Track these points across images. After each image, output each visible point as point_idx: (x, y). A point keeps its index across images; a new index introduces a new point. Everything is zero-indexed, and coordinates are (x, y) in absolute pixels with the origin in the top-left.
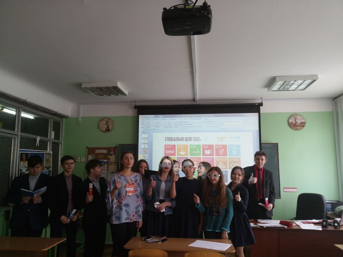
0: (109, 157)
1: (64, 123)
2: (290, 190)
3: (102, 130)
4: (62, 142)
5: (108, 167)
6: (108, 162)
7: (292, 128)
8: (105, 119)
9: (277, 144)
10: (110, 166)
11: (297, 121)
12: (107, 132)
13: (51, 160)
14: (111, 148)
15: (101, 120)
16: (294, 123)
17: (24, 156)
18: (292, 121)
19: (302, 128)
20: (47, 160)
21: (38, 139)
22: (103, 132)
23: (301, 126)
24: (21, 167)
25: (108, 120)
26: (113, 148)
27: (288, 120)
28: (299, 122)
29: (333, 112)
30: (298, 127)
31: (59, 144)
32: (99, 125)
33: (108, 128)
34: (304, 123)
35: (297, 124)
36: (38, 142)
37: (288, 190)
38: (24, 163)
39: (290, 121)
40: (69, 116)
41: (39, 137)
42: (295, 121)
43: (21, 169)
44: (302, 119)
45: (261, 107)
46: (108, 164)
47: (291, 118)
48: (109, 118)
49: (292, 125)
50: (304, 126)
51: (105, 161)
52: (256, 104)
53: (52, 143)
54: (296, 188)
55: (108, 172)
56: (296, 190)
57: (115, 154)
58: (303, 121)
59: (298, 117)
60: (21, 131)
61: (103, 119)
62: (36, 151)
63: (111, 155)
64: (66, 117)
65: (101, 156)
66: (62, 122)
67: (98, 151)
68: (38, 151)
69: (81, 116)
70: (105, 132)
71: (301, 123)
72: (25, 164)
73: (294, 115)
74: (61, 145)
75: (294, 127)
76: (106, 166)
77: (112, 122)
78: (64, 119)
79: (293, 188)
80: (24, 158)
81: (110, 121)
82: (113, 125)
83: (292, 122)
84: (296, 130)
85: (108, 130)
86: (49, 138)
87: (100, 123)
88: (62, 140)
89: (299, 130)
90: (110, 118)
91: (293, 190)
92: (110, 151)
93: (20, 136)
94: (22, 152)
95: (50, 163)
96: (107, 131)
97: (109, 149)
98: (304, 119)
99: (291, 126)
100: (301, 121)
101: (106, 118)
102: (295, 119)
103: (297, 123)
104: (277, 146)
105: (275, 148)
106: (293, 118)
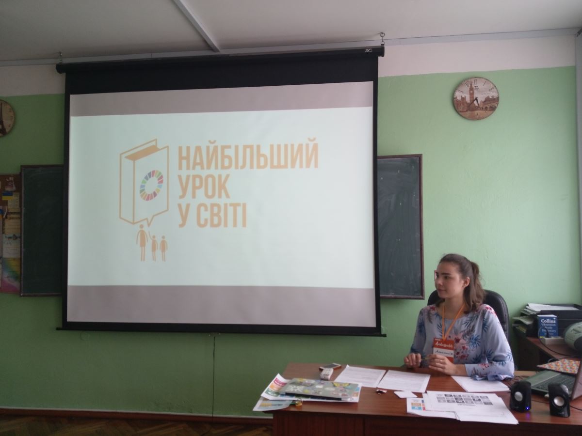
5: (3, 224)
7: (460, 113)
9: (419, 157)
10: (7, 222)
11: (475, 96)
16: (468, 100)
18: (463, 96)
19: (488, 112)
23: (486, 108)
26: (13, 175)
27: (454, 94)
28: (481, 97)
29: (574, 68)
30: (478, 112)
34: (496, 100)
35: (475, 102)
39: (458, 95)
42: (472, 94)
44: (490, 90)
45: (380, 58)
46: (3, 216)
47: (461, 88)
49: (462, 106)
50: (493, 109)
52: (367, 51)
55: (4, 235)
57: (19, 190)
58: (492, 94)
59: (480, 85)
63: (10, 194)
71: (488, 100)
73: (469, 81)
75: (469, 112)
77: (12, 109)
81: (5, 109)
82: (14, 118)
83: (463, 99)
84: (473, 118)
85: (1, 131)
89: (479, 118)
90: (6, 101)
92: (7, 184)
96: (1, 135)
98: (495, 90)
99: (461, 110)
100: (486, 96)
102: (471, 89)
103: (476, 99)
104: (418, 162)
105: (413, 167)
106: (466, 89)
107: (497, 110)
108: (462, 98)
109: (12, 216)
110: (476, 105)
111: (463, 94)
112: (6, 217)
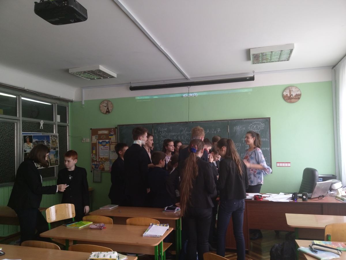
0: (110, 137)
1: (69, 107)
2: (284, 165)
3: (102, 112)
4: (69, 125)
5: (110, 147)
6: (109, 142)
7: (287, 101)
8: (105, 101)
9: (269, 118)
10: (111, 146)
11: (292, 93)
12: (107, 114)
13: (58, 142)
14: (111, 129)
15: (101, 103)
16: (289, 95)
17: (28, 139)
18: (287, 94)
19: (297, 100)
20: (53, 142)
21: (42, 122)
22: (104, 113)
23: (296, 98)
24: (25, 148)
25: (107, 102)
26: (113, 128)
27: (283, 93)
28: (294, 94)
29: (332, 81)
30: (293, 100)
31: (66, 127)
32: (100, 107)
33: (108, 110)
34: (300, 95)
35: (292, 96)
36: (42, 125)
37: (281, 165)
38: (28, 144)
39: (285, 93)
40: (74, 100)
41: (42, 121)
42: (290, 93)
43: (26, 150)
44: (297, 91)
46: (109, 144)
47: (286, 91)
48: (108, 101)
49: (286, 98)
50: (299, 98)
51: (107, 141)
52: (247, 78)
53: (58, 126)
54: (290, 163)
55: (110, 151)
56: (289, 165)
57: (115, 134)
58: (298, 93)
59: (294, 89)
60: (23, 116)
61: (103, 101)
62: (41, 134)
63: (112, 135)
64: (72, 101)
65: (103, 137)
66: (68, 106)
67: (100, 132)
68: (42, 134)
69: (84, 100)
70: (106, 114)
71: (297, 95)
72: (29, 146)
73: (289, 88)
74: (69, 127)
75: (289, 100)
76: (108, 146)
77: (112, 104)
78: (70, 104)
79: (286, 163)
80: (28, 140)
81: (109, 103)
82: (113, 107)
83: (287, 95)
84: (291, 102)
85: (108, 112)
86: (54, 121)
87: (101, 106)
88: (69, 123)
89: (293, 102)
90: (110, 100)
91: (286, 165)
92: (111, 132)
93: (22, 120)
94: (25, 135)
95: (57, 144)
97: (109, 130)
98: (299, 91)
100: (296, 94)
101: (106, 100)
102: (290, 91)
103: (292, 95)
104: (269, 120)
105: (267, 122)
106: (288, 91)
109: (113, 143)
110: (292, 97)
111: (287, 93)
112: (111, 144)
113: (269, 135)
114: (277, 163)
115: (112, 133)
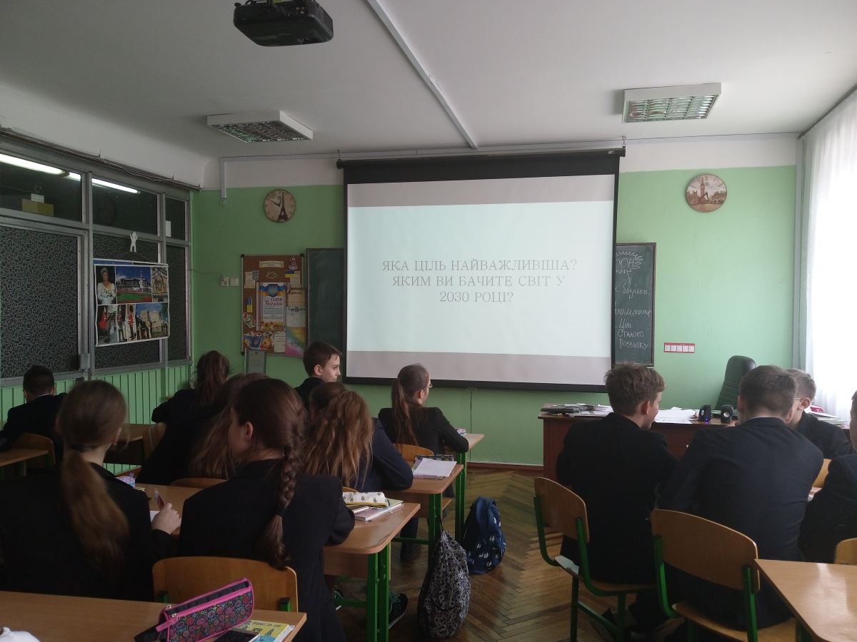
0: (287, 276)
1: (191, 202)
2: (680, 348)
3: (270, 217)
4: (191, 244)
5: (287, 298)
6: (285, 287)
7: (694, 206)
8: (277, 192)
9: (654, 245)
10: (290, 296)
11: (706, 190)
12: (282, 222)
13: (167, 282)
14: (290, 257)
15: (268, 195)
16: (699, 194)
17: (105, 273)
19: (717, 206)
20: (157, 282)
22: (274, 221)
23: (715, 202)
25: (282, 194)
26: (296, 256)
27: (687, 188)
28: (711, 192)
29: (796, 167)
30: (707, 206)
31: (184, 249)
32: (264, 206)
33: (283, 214)
34: (724, 195)
35: (706, 196)
37: (674, 348)
39: (691, 190)
40: (201, 187)
42: (703, 190)
43: (101, 298)
44: (719, 186)
45: (621, 158)
46: (286, 291)
47: (693, 184)
48: (284, 192)
49: (694, 200)
50: (721, 202)
51: (281, 284)
52: (610, 152)
53: (167, 246)
54: (693, 345)
55: (287, 307)
56: (692, 349)
57: (299, 269)
58: (721, 190)
59: (710, 181)
60: (95, 222)
61: (271, 193)
62: (131, 264)
63: (292, 272)
64: (197, 189)
65: (271, 276)
66: (188, 201)
67: (264, 264)
68: (135, 264)
69: (226, 187)
70: (278, 221)
71: (717, 194)
72: (107, 289)
73: (700, 177)
74: (189, 250)
75: (699, 205)
76: (282, 296)
77: (292, 198)
78: (192, 194)
79: (686, 344)
80: (105, 276)
81: (287, 198)
82: (294, 206)
84: (703, 210)
85: (283, 217)
86: (159, 235)
87: (267, 202)
88: (189, 240)
89: (708, 211)
90: (288, 190)
91: (686, 349)
92: (290, 263)
93: (94, 231)
95: (165, 288)
96: (283, 220)
97: (287, 259)
98: (723, 186)
99: (692, 203)
100: (715, 191)
101: (279, 190)
102: (703, 184)
103: (706, 194)
104: (652, 249)
105: (648, 254)
106: (698, 184)
107: (725, 203)
108: (694, 192)
109: (294, 291)
110: (707, 199)
111: (695, 189)
112: (289, 292)
113: (651, 282)
114: (665, 344)
115: (293, 268)
